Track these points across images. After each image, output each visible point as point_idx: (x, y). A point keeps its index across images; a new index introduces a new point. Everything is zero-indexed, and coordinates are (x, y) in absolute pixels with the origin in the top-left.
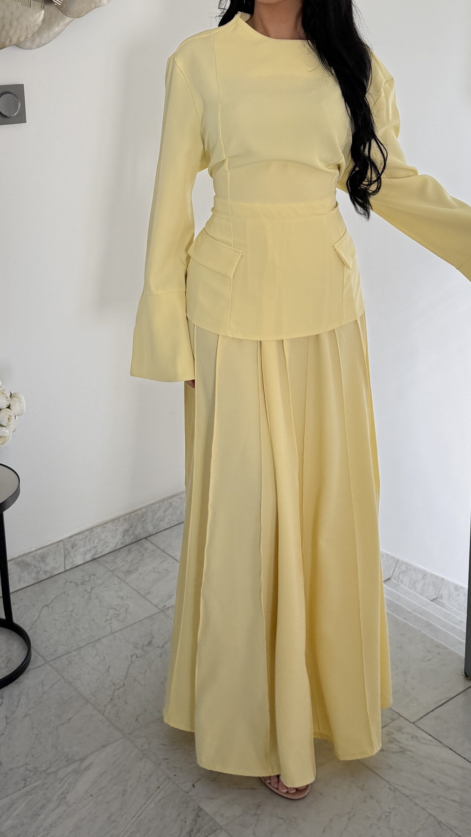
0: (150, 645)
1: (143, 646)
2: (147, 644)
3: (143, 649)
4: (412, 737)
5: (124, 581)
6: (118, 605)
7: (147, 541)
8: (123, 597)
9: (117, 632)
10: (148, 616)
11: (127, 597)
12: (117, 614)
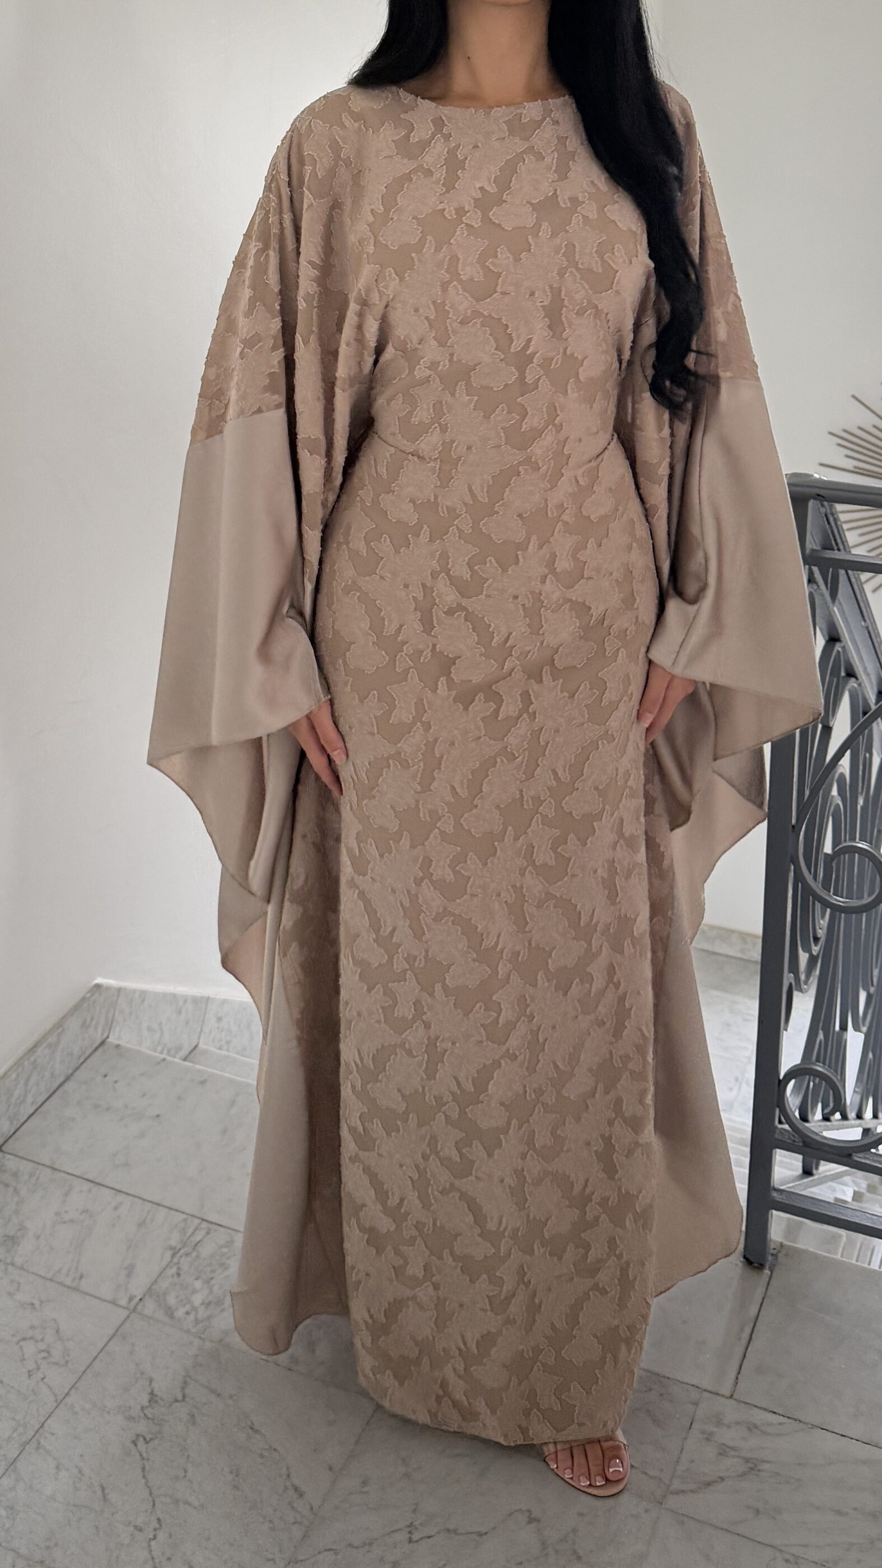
0: (156, 1402)
1: (143, 1408)
2: (150, 1402)
3: (145, 1415)
4: (749, 1429)
5: (13, 1264)
6: (33, 1327)
7: (9, 1156)
8: (32, 1304)
9: (67, 1394)
10: (111, 1332)
11: (42, 1302)
12: (43, 1351)
